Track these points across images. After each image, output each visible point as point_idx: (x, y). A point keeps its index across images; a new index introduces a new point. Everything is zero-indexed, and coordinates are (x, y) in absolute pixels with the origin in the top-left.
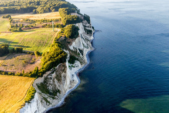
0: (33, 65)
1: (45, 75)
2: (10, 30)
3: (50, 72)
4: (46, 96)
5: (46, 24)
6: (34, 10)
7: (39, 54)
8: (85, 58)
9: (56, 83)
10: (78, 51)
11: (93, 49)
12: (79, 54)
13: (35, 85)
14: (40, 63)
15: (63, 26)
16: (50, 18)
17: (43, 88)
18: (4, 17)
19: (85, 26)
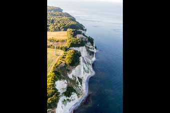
10: (77, 80)
19: (89, 48)
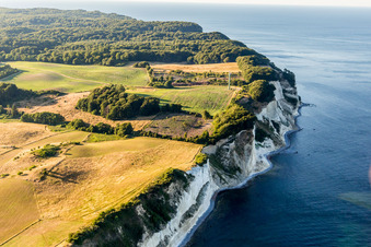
0: (199, 130)
1: (219, 144)
2: (151, 85)
5: (213, 80)
6: (190, 58)
7: (208, 116)
9: (235, 157)
10: (271, 124)
12: (272, 130)
14: (210, 127)
15: (244, 83)
18: (137, 66)
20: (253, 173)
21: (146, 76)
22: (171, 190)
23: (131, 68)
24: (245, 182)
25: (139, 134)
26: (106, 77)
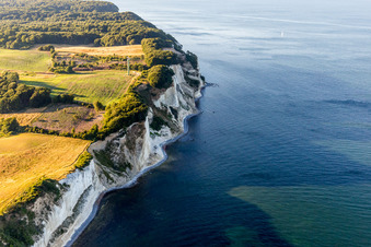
0: (90, 123)
1: (108, 139)
2: (53, 70)
3: (118, 134)
4: (108, 170)
5: (116, 63)
6: (97, 40)
7: (101, 107)
8: (182, 125)
9: (125, 153)
10: (169, 111)
11: (197, 112)
12: (170, 116)
13: (91, 151)
14: (101, 120)
15: (145, 68)
16: (124, 55)
17: (104, 158)
18: (41, 49)
19: (187, 73)
20: (145, 167)
21: (48, 61)
22: (37, 207)
23: (36, 51)
24: (135, 179)
25: (24, 130)
26: (8, 62)
